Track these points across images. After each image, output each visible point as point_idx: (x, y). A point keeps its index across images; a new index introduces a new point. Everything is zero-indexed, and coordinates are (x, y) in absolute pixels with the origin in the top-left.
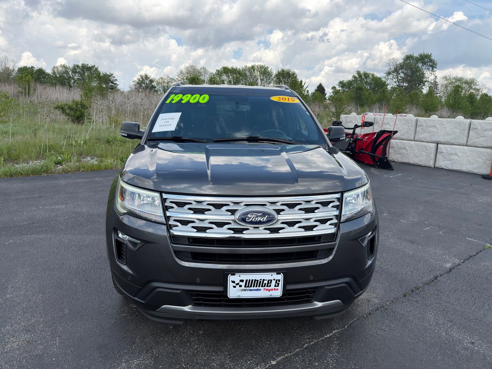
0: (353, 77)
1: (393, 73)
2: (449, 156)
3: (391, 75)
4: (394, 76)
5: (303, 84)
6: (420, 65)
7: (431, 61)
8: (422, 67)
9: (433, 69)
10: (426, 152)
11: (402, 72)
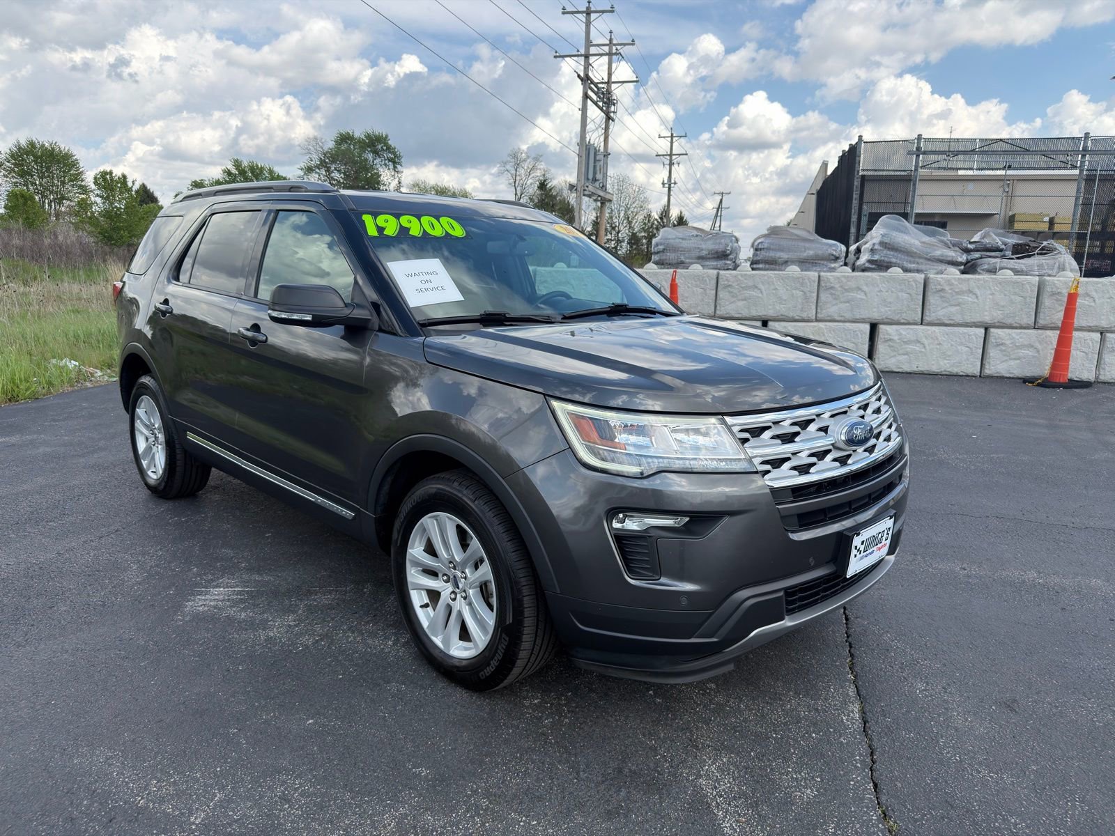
0: (224, 173)
1: (317, 170)
2: (904, 346)
3: (314, 174)
4: (322, 176)
5: (130, 184)
6: (370, 156)
7: (389, 148)
8: (373, 162)
9: (395, 167)
10: (853, 343)
11: (335, 169)
